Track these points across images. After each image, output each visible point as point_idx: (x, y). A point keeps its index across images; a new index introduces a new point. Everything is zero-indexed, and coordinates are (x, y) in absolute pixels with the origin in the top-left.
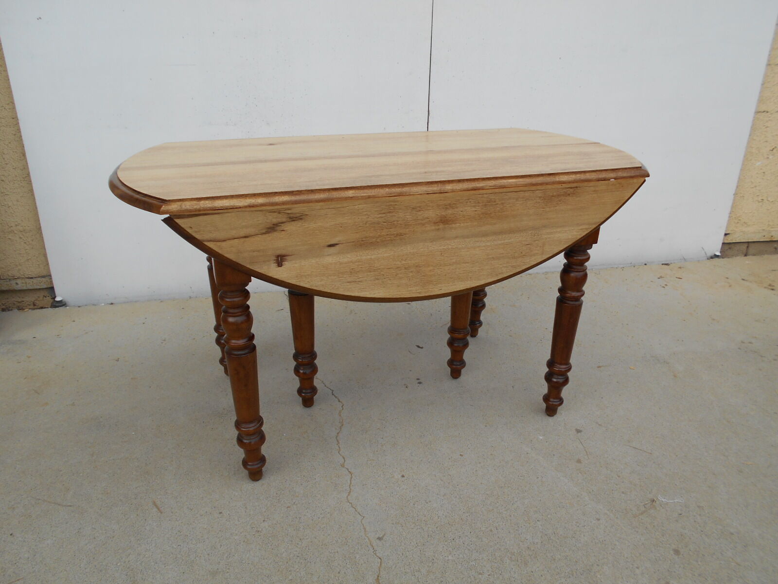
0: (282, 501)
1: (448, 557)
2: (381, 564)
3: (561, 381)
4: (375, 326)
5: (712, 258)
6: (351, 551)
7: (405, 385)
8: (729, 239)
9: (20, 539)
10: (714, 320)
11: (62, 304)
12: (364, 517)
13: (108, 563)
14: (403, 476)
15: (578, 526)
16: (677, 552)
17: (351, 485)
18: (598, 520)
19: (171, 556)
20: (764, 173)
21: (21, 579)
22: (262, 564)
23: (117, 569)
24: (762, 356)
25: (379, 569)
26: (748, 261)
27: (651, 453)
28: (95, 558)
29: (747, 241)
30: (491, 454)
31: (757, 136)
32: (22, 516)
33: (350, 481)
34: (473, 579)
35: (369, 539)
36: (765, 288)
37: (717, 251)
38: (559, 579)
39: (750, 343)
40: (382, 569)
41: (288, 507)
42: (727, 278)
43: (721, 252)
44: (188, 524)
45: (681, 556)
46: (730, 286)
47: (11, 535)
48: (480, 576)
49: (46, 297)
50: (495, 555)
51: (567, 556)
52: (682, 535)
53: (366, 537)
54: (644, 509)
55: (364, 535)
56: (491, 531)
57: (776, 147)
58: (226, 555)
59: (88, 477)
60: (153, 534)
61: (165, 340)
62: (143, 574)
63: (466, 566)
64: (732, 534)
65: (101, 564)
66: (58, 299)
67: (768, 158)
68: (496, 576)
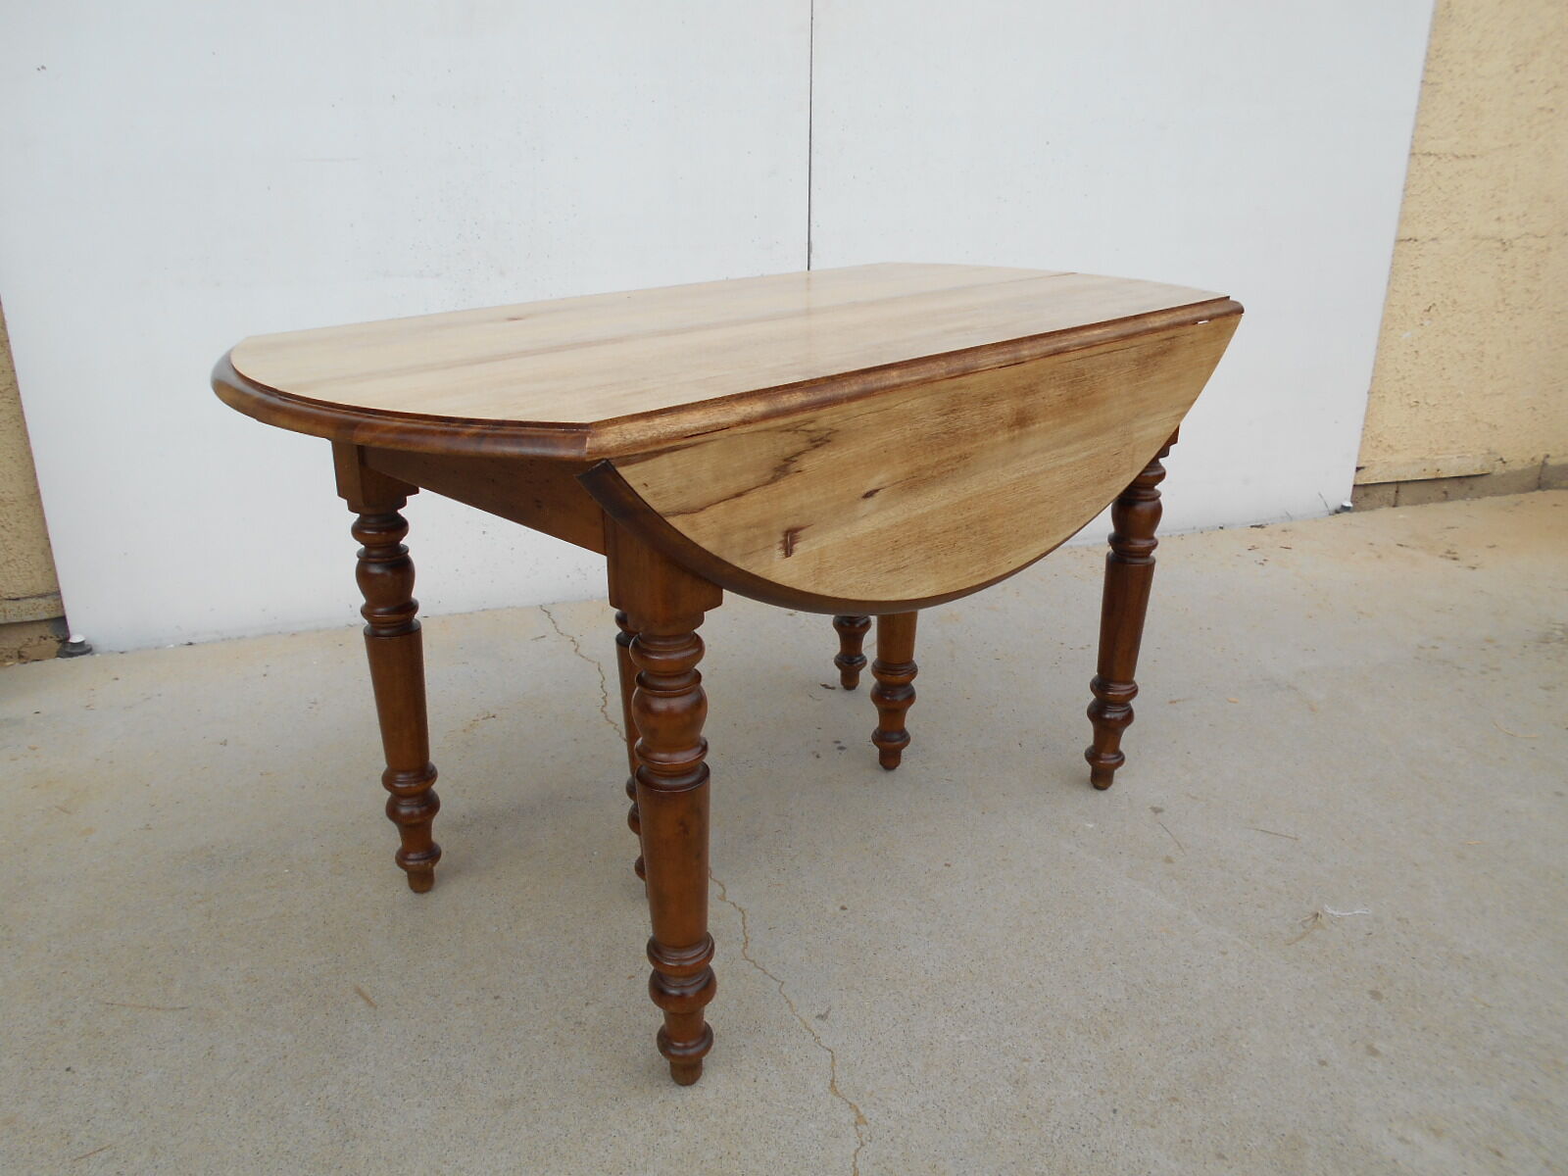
0: (616, 969)
1: (958, 1036)
2: (833, 1060)
3: (1119, 716)
4: (733, 655)
5: (1337, 512)
6: (772, 1042)
7: (813, 753)
8: (1365, 478)
9: (89, 1076)
10: (1362, 613)
11: (83, 649)
12: (783, 983)
13: (285, 1104)
14: (843, 908)
15: (1190, 967)
16: (1375, 995)
17: (746, 931)
18: (1224, 953)
19: (413, 1079)
20: (1416, 352)
21: (105, 1148)
22: (599, 1078)
23: (306, 1112)
24: (1459, 668)
25: (833, 1068)
26: (1404, 514)
27: (1296, 839)
28: (256, 1097)
29: (1395, 480)
30: (1004, 860)
31: (1401, 285)
32: (83, 1035)
33: (743, 923)
34: (1013, 1071)
35: (801, 1020)
36: (1441, 556)
37: (1346, 499)
38: (1173, 1057)
39: (1434, 647)
40: (836, 1069)
41: (630, 978)
42: (1371, 544)
43: (1352, 502)
44: (434, 1022)
45: (1384, 1000)
46: (1379, 557)
47: (68, 1069)
48: (1026, 1064)
49: (45, 639)
50: (1045, 1026)
51: (1179, 1017)
52: (1379, 967)
53: (795, 1017)
54: (1303, 930)
55: (791, 1013)
56: (1030, 986)
57: (1434, 304)
58: (525, 1070)
59: (208, 955)
60: (366, 1045)
61: (315, 703)
62: (362, 1117)
63: (996, 1049)
64: (1466, 958)
65: (270, 1106)
66: (75, 639)
67: (1422, 325)
68: (1055, 1062)
